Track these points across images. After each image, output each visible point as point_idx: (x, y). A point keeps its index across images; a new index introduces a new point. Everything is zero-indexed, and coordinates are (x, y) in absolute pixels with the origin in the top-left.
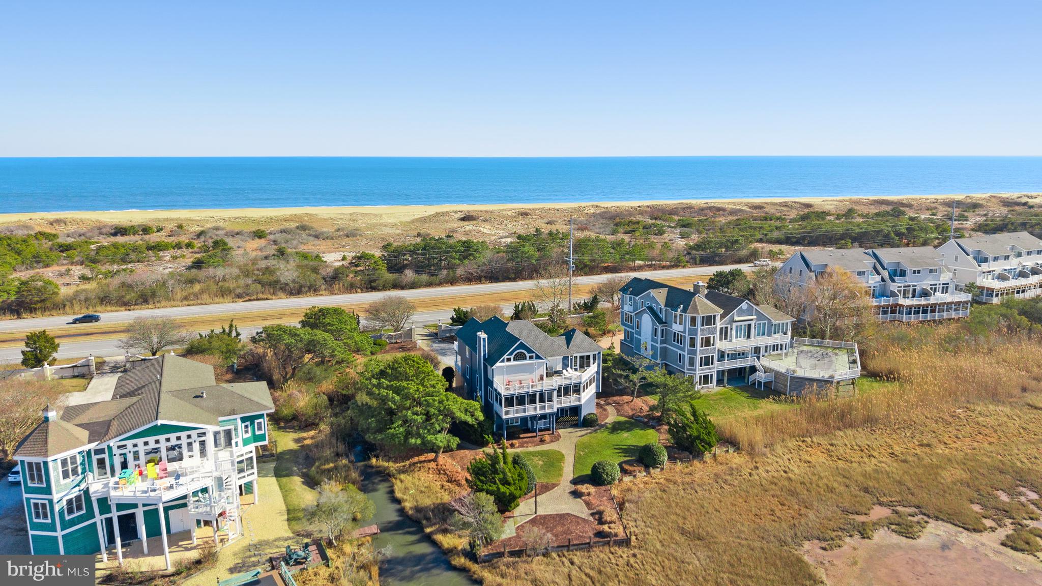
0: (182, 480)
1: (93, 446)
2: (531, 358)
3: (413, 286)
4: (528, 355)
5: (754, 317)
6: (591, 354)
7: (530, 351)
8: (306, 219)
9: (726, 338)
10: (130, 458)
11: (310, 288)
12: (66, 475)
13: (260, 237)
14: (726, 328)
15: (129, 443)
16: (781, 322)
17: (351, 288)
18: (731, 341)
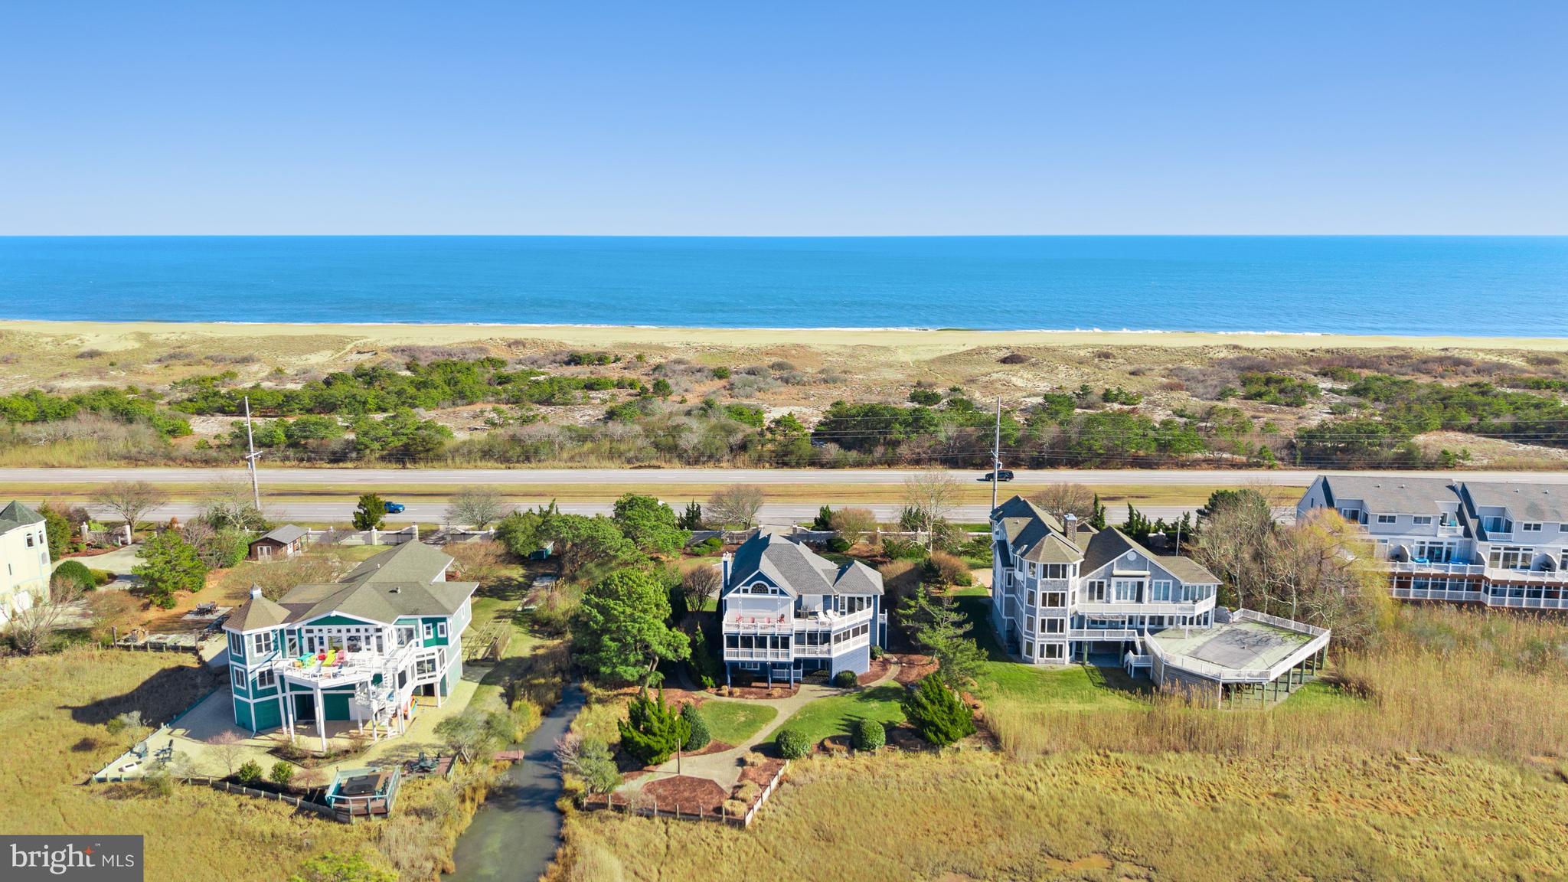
0: (344, 670)
1: (285, 626)
2: (774, 592)
3: (834, 465)
4: (770, 589)
5: (1147, 573)
6: (865, 596)
7: (772, 584)
8: (794, 352)
9: (1100, 597)
10: (316, 641)
11: (711, 457)
12: (259, 649)
13: (720, 377)
14: (1101, 584)
15: (316, 628)
16: (1197, 585)
17: (758, 462)
18: (1108, 602)
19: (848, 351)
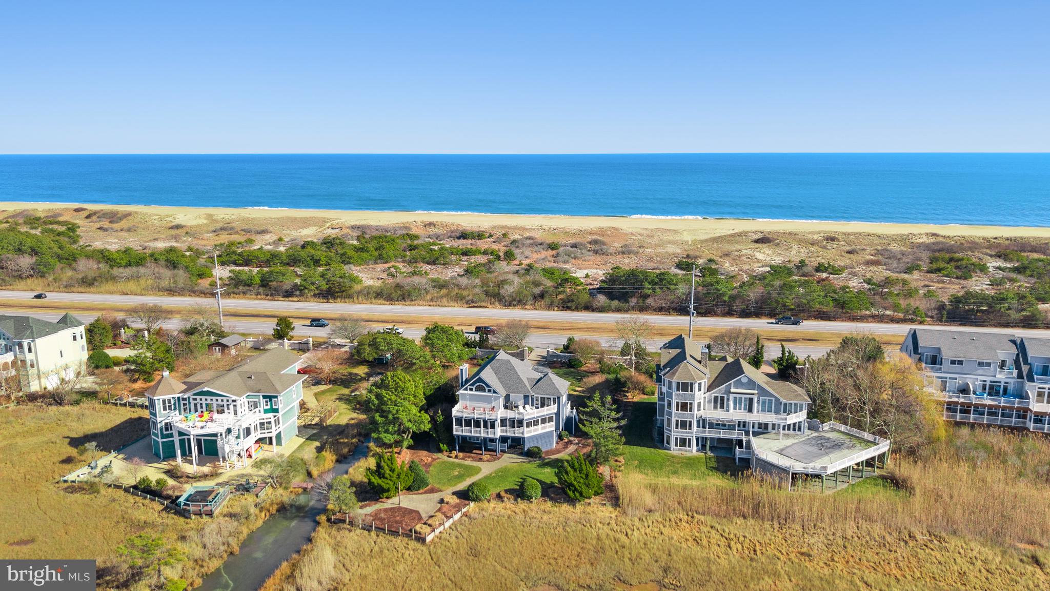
0: (209, 424)
1: (180, 395)
2: (489, 391)
4: (487, 389)
5: (756, 392)
7: (488, 386)
9: (722, 407)
10: (199, 406)
11: (520, 301)
12: (165, 409)
15: (198, 397)
16: (793, 402)
18: (728, 411)
19: (648, 232)
